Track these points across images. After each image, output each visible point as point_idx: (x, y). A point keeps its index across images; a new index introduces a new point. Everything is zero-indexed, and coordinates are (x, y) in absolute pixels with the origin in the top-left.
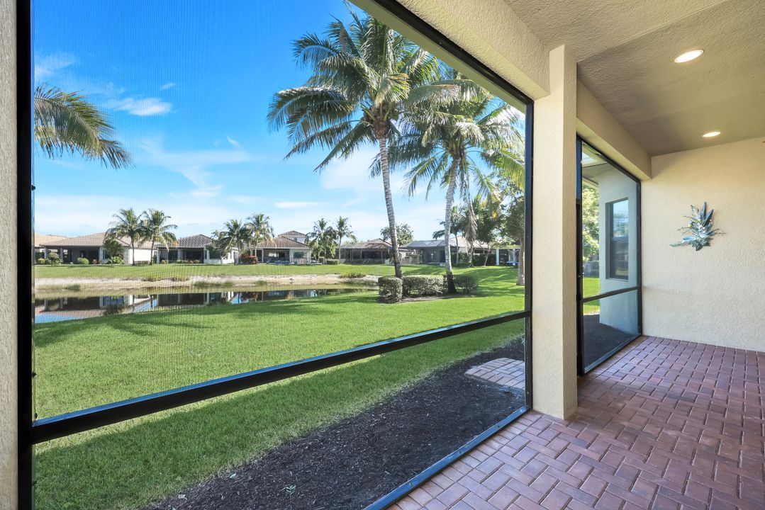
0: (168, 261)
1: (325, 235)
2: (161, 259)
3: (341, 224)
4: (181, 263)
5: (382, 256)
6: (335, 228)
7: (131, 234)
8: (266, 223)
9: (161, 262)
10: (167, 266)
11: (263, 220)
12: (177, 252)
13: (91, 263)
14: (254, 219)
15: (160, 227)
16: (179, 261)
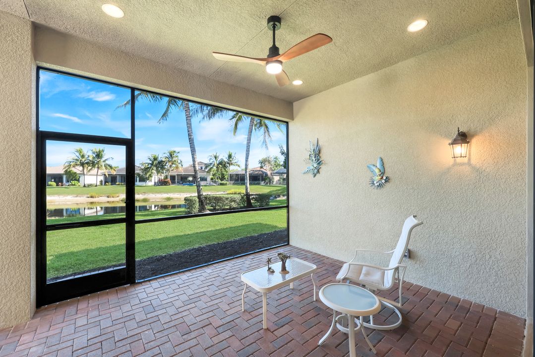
0: (110, 183)
1: (218, 165)
2: (106, 182)
3: (230, 156)
4: (119, 185)
5: (261, 179)
6: (226, 160)
7: (82, 164)
8: (177, 157)
9: (105, 185)
10: (109, 187)
11: (175, 154)
12: (116, 177)
13: (57, 185)
14: (168, 154)
15: (102, 160)
16: (118, 183)
